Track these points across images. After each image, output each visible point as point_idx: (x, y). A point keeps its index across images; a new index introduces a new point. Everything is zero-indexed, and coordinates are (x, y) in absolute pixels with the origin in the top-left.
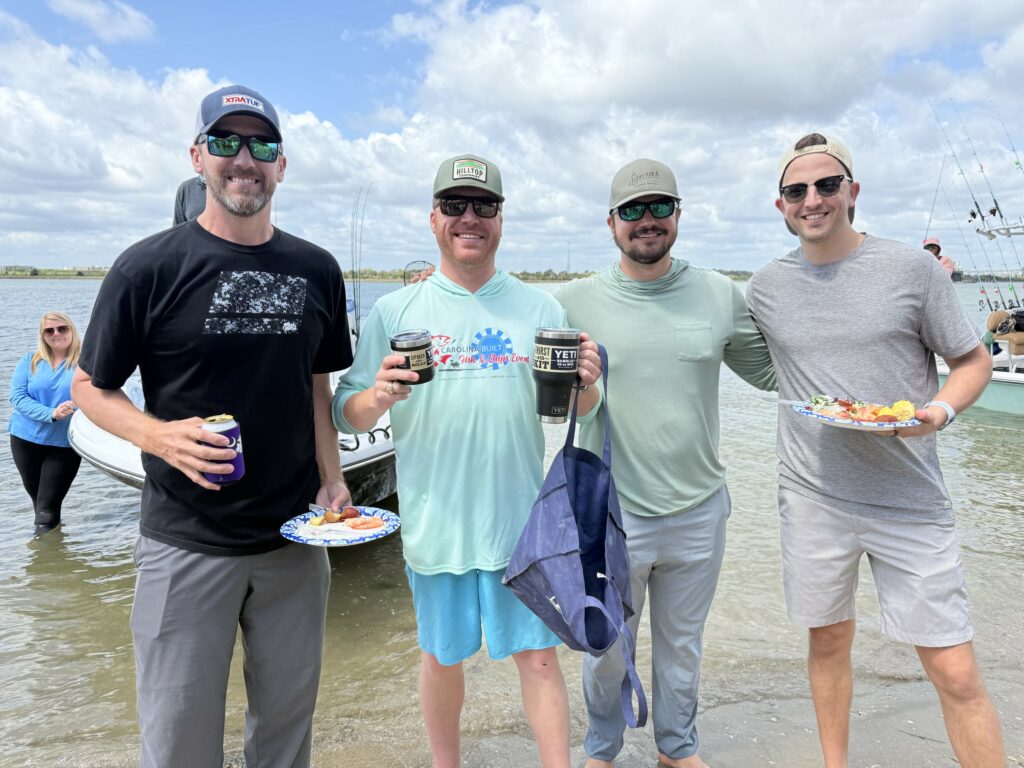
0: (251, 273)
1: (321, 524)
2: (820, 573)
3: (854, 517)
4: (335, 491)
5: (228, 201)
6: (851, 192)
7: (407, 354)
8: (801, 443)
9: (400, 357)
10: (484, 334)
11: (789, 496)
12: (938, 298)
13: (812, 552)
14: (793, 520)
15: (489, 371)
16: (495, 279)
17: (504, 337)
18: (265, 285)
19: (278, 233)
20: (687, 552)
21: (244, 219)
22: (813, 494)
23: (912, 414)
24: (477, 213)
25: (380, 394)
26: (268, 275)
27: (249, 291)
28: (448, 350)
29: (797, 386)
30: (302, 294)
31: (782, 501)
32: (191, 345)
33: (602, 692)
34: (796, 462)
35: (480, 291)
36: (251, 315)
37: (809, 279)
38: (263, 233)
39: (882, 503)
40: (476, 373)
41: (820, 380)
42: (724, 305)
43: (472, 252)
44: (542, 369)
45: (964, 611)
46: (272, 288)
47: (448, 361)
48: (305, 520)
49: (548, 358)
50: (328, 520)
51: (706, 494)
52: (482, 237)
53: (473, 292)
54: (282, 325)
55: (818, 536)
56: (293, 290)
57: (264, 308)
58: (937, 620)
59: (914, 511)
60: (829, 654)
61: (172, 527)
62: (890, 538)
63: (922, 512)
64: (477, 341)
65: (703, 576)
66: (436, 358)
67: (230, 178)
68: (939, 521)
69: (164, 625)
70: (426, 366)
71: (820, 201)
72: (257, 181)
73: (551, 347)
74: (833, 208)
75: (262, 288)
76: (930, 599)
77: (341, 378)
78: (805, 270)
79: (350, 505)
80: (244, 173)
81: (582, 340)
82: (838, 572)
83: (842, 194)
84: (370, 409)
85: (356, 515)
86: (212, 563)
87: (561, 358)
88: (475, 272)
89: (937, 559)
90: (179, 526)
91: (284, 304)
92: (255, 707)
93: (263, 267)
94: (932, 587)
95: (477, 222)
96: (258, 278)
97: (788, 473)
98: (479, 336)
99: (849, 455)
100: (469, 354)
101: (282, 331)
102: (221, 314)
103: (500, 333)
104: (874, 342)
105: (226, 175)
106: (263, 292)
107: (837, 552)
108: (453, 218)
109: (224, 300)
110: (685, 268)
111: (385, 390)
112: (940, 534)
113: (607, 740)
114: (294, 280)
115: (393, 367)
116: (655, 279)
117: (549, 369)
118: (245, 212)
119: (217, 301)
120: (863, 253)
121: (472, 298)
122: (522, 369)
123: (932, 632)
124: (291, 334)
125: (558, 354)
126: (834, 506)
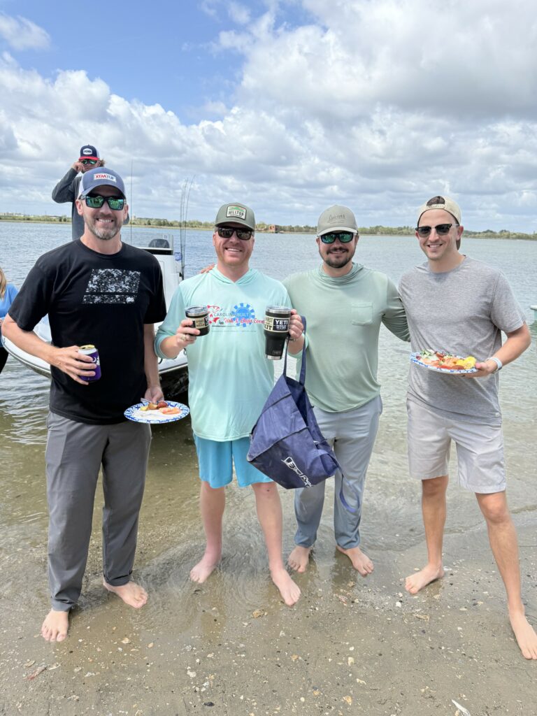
0: (109, 270)
1: (146, 410)
2: (425, 448)
3: (445, 418)
4: (155, 392)
5: (96, 232)
6: (458, 232)
7: (194, 320)
8: (419, 375)
9: (190, 321)
10: (239, 306)
11: (412, 404)
12: (500, 299)
13: (422, 437)
14: (413, 418)
15: (240, 328)
16: (248, 274)
17: (250, 309)
18: (117, 277)
19: (124, 245)
20: (353, 433)
21: (105, 241)
22: (423, 404)
23: (473, 365)
24: (239, 237)
25: (179, 340)
26: (118, 271)
27: (108, 280)
28: (218, 314)
29: (420, 343)
30: (137, 281)
31: (408, 407)
32: (76, 309)
33: (304, 509)
34: (416, 386)
35: (239, 281)
36: (109, 293)
37: (430, 281)
38: (116, 247)
39: (461, 412)
40: (233, 329)
41: (431, 340)
42: (382, 293)
43: (235, 259)
44: (268, 330)
45: (501, 475)
46: (121, 278)
47: (217, 321)
48: (138, 408)
49: (272, 324)
50: (150, 408)
51: (366, 400)
52: (241, 251)
53: (235, 281)
54: (126, 299)
55: (425, 428)
56: (132, 279)
57: (116, 290)
58: (485, 479)
59: (478, 418)
60: (433, 494)
61: (66, 408)
62: (462, 432)
63: (482, 418)
64: (235, 310)
65: (362, 446)
66: (211, 319)
67: (98, 219)
68: (491, 424)
69: (63, 459)
70: (205, 327)
71: (437, 238)
72: (112, 221)
73: (274, 318)
74: (445, 242)
75: (115, 278)
76: (481, 466)
77: (159, 327)
78: (429, 275)
79: (163, 400)
80: (105, 216)
81: (292, 314)
82: (436, 449)
83: (452, 235)
84: (174, 347)
85: (165, 406)
86: (88, 429)
87: (279, 324)
88: (237, 270)
89: (487, 445)
90: (71, 408)
91: (127, 287)
92: (108, 504)
93: (115, 267)
94: (483, 460)
95: (238, 242)
96: (113, 273)
97: (411, 391)
98: (236, 307)
99: (444, 384)
100: (229, 318)
101: (126, 302)
102: (92, 293)
103: (248, 306)
104: (461, 322)
105: (96, 218)
106: (116, 280)
107: (436, 437)
108: (225, 239)
109: (94, 285)
110: (361, 269)
111: (181, 338)
112: (491, 431)
113: (306, 536)
114: (133, 273)
115: (186, 326)
116: (341, 276)
117: (272, 330)
118: (106, 238)
119: (90, 286)
120: (462, 268)
121: (234, 284)
122: (260, 327)
123: (481, 485)
124: (131, 304)
125: (277, 322)
126: (434, 411)
